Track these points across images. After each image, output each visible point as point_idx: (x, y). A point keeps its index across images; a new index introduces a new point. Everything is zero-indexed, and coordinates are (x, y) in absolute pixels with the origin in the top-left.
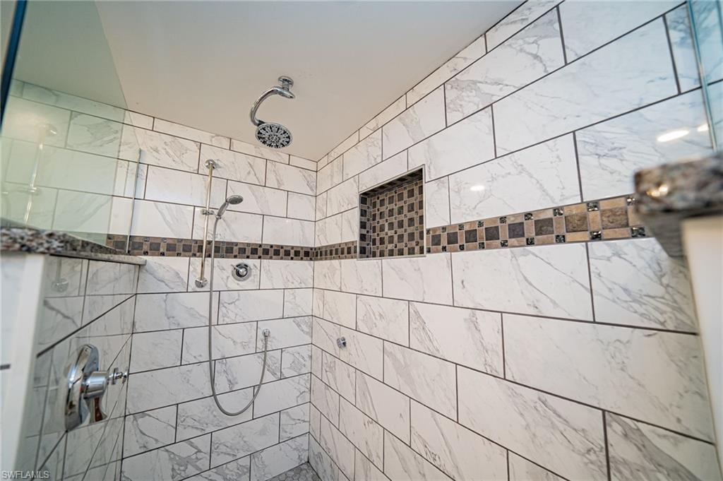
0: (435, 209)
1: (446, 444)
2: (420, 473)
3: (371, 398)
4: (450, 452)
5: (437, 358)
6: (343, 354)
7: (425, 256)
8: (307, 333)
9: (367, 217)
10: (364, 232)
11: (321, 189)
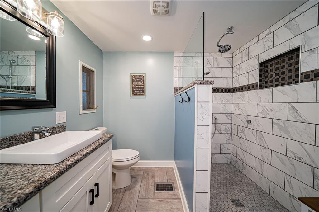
0: (307, 63)
1: (307, 154)
2: (291, 164)
3: (265, 141)
4: (309, 156)
5: (304, 123)
6: (250, 126)
7: (299, 84)
8: (230, 119)
9: (263, 72)
10: (261, 78)
11: (235, 64)
